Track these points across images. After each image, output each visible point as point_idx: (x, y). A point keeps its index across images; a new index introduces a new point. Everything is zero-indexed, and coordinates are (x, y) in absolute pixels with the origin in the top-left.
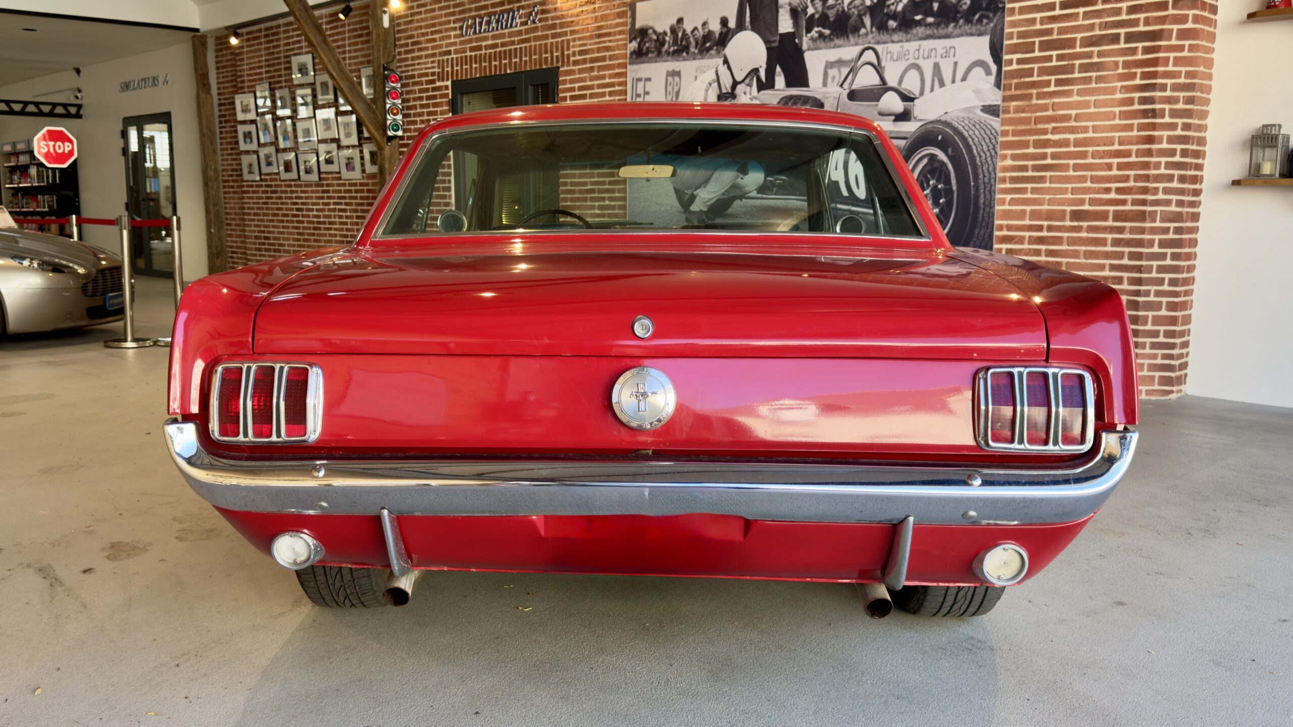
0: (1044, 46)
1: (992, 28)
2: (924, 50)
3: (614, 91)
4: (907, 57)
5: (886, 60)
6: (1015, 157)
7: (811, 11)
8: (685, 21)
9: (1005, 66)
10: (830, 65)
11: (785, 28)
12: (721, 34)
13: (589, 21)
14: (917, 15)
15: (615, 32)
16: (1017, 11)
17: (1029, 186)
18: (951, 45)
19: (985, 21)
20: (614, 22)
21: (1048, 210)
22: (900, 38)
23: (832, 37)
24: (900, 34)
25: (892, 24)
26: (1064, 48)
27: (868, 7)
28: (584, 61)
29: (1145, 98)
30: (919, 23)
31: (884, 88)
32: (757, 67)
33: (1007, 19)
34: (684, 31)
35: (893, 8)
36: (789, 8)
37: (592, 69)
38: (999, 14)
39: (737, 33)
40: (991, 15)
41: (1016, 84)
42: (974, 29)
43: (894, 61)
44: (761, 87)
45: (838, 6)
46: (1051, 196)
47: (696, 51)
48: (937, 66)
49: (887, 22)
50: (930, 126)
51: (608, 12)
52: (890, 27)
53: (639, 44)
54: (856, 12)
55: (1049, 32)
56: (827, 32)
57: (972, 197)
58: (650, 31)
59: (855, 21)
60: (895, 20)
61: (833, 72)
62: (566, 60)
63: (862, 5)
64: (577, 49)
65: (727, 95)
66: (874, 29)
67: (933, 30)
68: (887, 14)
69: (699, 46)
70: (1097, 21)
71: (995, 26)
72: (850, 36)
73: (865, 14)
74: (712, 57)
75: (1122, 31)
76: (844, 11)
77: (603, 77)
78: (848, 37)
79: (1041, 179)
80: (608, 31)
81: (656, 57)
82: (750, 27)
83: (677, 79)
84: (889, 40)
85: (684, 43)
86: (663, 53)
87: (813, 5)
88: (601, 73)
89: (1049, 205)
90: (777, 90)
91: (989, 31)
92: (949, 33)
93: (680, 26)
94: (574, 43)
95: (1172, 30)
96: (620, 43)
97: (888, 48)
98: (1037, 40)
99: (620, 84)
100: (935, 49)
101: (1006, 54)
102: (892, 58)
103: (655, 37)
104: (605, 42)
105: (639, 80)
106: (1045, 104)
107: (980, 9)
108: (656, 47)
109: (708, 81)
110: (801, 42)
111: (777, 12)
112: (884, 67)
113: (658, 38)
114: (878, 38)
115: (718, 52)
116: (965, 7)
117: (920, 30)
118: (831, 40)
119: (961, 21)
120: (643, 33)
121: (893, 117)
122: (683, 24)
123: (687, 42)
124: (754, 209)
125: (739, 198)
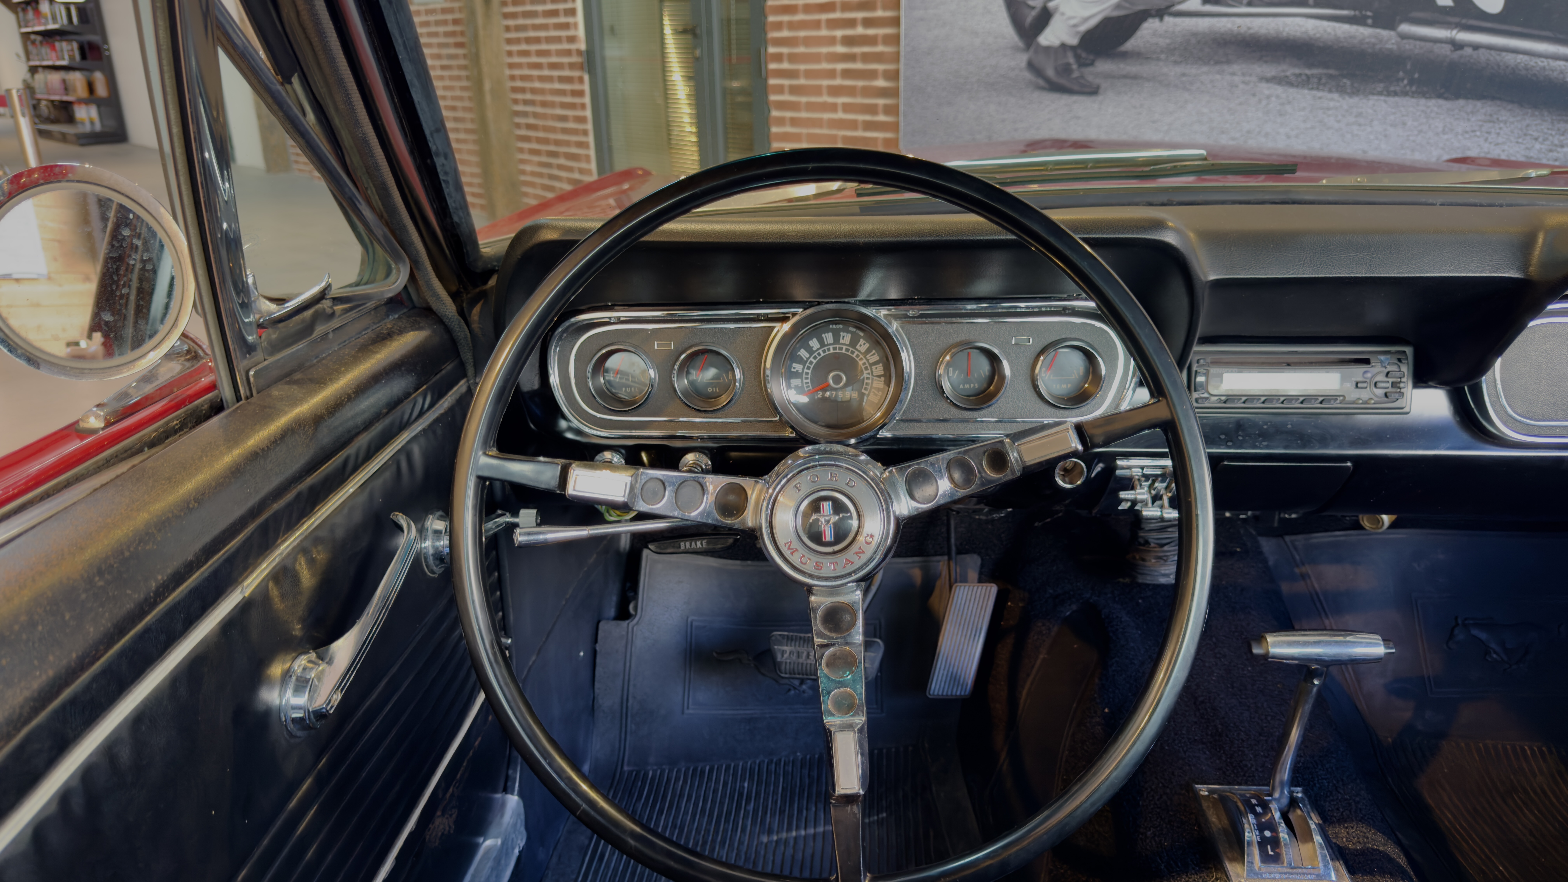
124: (1193, 41)
125: (1153, 16)
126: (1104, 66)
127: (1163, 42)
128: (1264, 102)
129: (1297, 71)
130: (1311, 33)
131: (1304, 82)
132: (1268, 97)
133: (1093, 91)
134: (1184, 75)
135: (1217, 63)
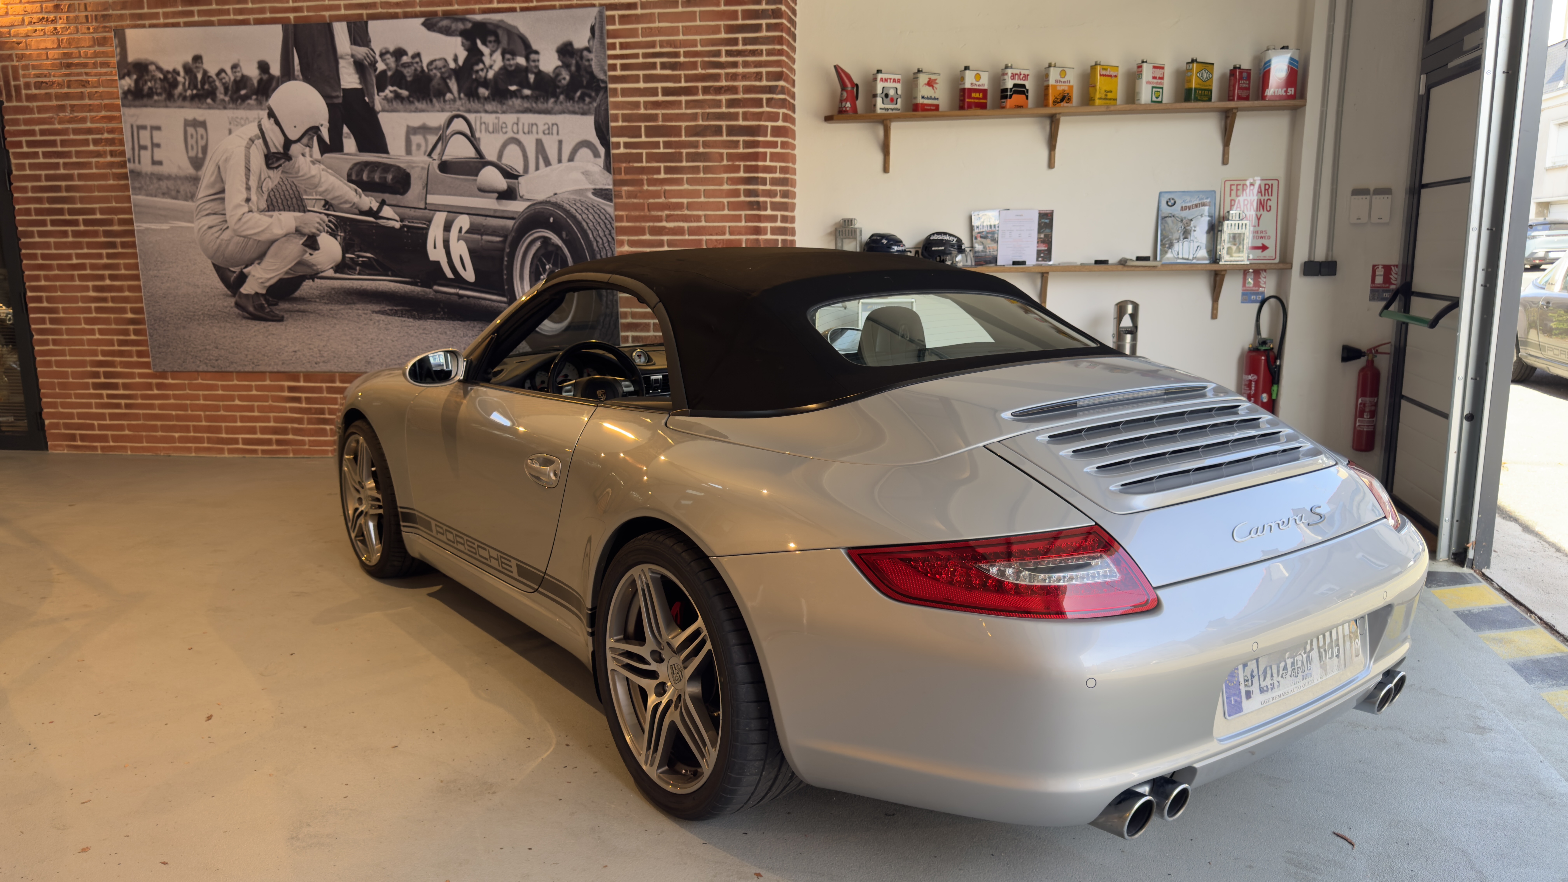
0: (651, 132)
1: (596, 108)
2: (523, 125)
3: (101, 139)
4: (504, 130)
5: (481, 131)
6: (632, 243)
7: (381, 66)
8: (205, 60)
9: (613, 149)
10: (411, 131)
11: (350, 83)
12: (260, 81)
13: (49, 45)
14: (511, 85)
15: (94, 63)
16: (619, 92)
18: (553, 122)
19: (587, 100)
20: (92, 50)
22: (495, 109)
23: (411, 99)
24: (494, 103)
25: (483, 92)
26: (670, 136)
27: (452, 69)
28: (48, 97)
29: (749, 190)
30: (514, 94)
31: (480, 162)
32: (317, 125)
33: (611, 99)
34: (205, 73)
35: (482, 74)
36: (352, 60)
37: (62, 108)
38: (601, 94)
39: (283, 82)
40: (593, 94)
41: (625, 168)
42: (576, 106)
43: (489, 132)
44: (324, 149)
45: (415, 65)
47: (227, 99)
48: (539, 144)
49: (477, 89)
50: (539, 207)
51: (79, 36)
52: (481, 95)
53: (137, 82)
54: (439, 75)
55: (654, 118)
56: (405, 93)
58: (152, 68)
59: (439, 84)
60: (487, 88)
61: (416, 139)
62: (14, 93)
63: (444, 67)
64: (33, 80)
65: (279, 156)
66: (462, 95)
67: (531, 104)
68: (476, 80)
69: (230, 93)
70: (699, 111)
71: (599, 106)
72: (434, 100)
73: (450, 77)
74: (250, 108)
75: (723, 123)
76: (423, 70)
77: (83, 120)
78: (431, 101)
80: (83, 60)
81: (165, 100)
82: (301, 77)
83: (201, 131)
84: (481, 110)
85: (206, 87)
86: (176, 97)
87: (383, 60)
88: (76, 114)
90: (347, 154)
91: (593, 110)
92: (549, 109)
93: (198, 65)
94: (27, 72)
95: (767, 126)
96: (104, 78)
97: (481, 118)
98: (643, 124)
99: (111, 131)
100: (536, 125)
101: (613, 136)
102: (487, 130)
103: (161, 76)
104: (79, 74)
105: (144, 127)
106: (657, 191)
107: (581, 86)
108: (163, 88)
109: (249, 137)
110: (373, 102)
111: (337, 63)
112: (479, 139)
113: (165, 77)
114: (469, 106)
115: (260, 103)
116: (564, 82)
117: (517, 102)
118: (411, 102)
119: (562, 97)
120: (141, 68)
121: (496, 195)
122: (202, 63)
123: (212, 87)
124: (333, 292)
125: (308, 279)
126: (285, 305)
127: (317, 293)
128: (377, 324)
129: (390, 308)
130: (393, 289)
131: (395, 314)
132: (379, 321)
133: (281, 319)
134: (331, 310)
135: (348, 304)
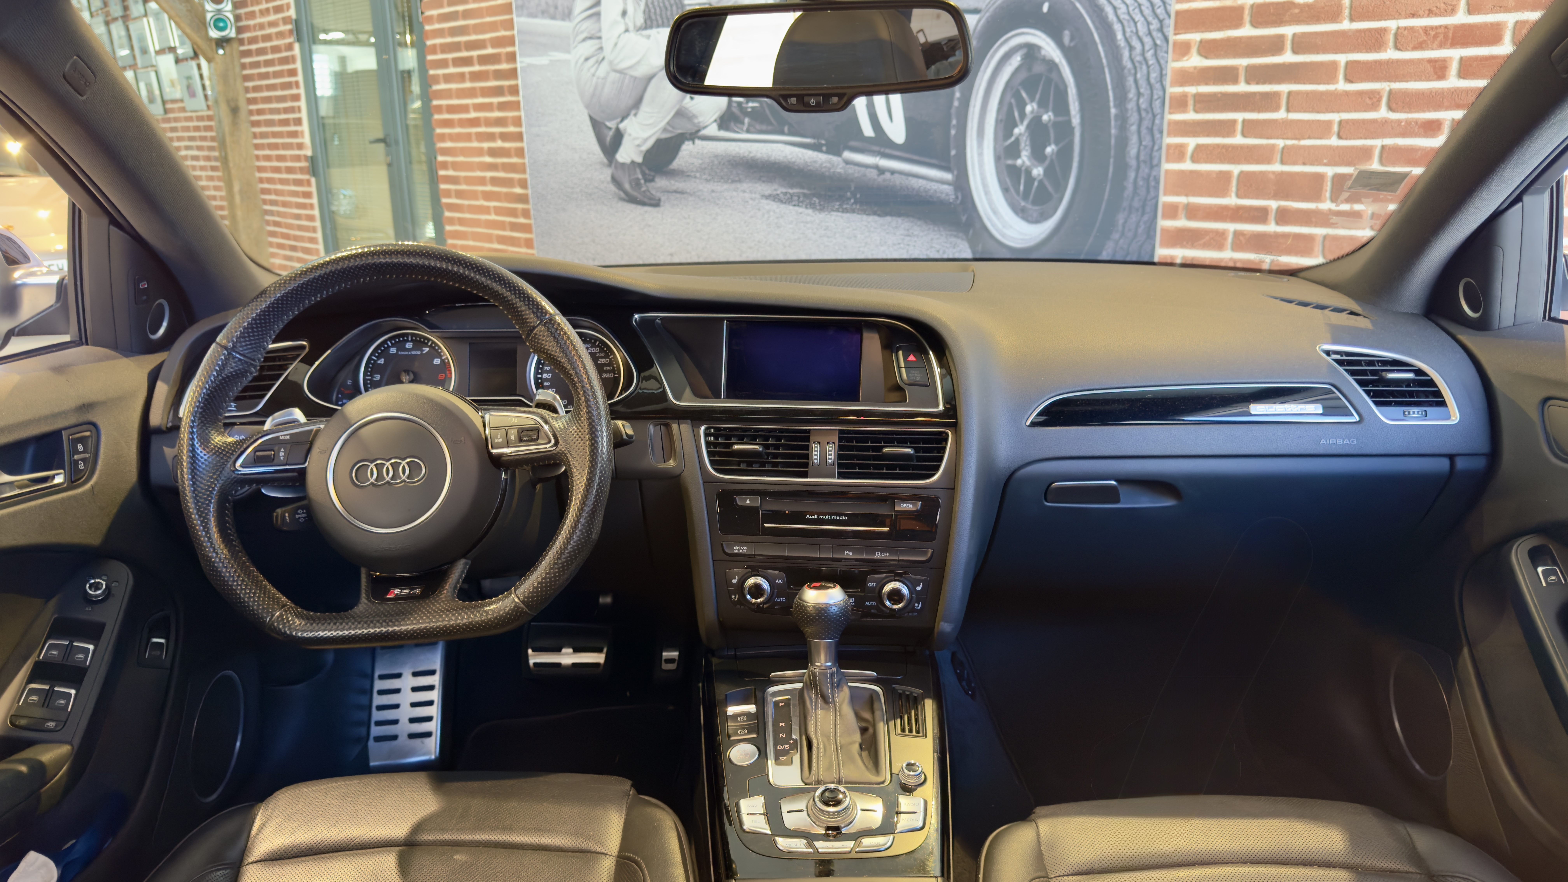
6: (1208, 49)
17: (1239, 117)
21: (1282, 173)
46: (1289, 142)
57: (1113, 141)
79: (1269, 102)
89: (1282, 162)
124: (716, 162)
125: (688, 140)
126: (661, 182)
127: (698, 162)
128: (766, 217)
129: (785, 190)
131: (789, 200)
132: (769, 212)
133: (656, 203)
134: (713, 191)
135: (733, 181)
